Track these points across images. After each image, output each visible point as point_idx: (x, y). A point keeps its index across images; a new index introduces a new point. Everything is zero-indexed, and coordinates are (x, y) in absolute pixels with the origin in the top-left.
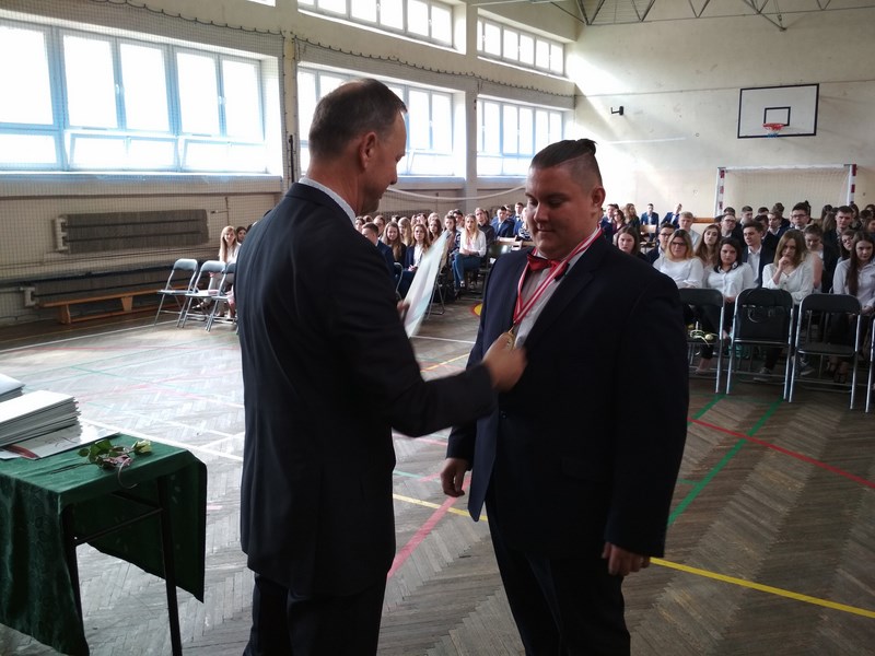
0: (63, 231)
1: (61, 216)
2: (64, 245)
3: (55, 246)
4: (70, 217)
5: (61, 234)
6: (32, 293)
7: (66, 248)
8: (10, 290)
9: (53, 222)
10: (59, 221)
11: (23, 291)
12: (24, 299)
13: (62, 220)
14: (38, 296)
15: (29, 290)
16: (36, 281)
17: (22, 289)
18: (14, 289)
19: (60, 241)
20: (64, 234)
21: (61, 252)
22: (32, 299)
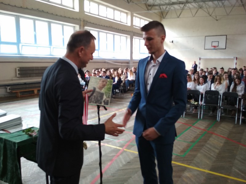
0: (18, 71)
4: (20, 68)
8: (3, 87)
9: (16, 69)
13: (18, 68)
16: (10, 85)
17: (6, 87)
18: (4, 87)
19: (17, 74)
21: (18, 77)
22: (9, 90)
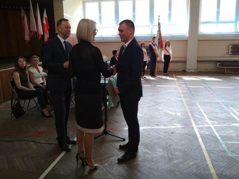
0: (231, 49)
1: (231, 45)
2: (231, 53)
3: (228, 53)
4: (233, 45)
5: (230, 50)
6: (219, 64)
7: (231, 54)
9: (229, 47)
10: (231, 46)
11: (217, 64)
12: (217, 66)
14: (220, 65)
15: (219, 63)
16: (221, 61)
18: (214, 63)
19: (230, 52)
20: (231, 50)
21: (230, 54)
22: (219, 66)
